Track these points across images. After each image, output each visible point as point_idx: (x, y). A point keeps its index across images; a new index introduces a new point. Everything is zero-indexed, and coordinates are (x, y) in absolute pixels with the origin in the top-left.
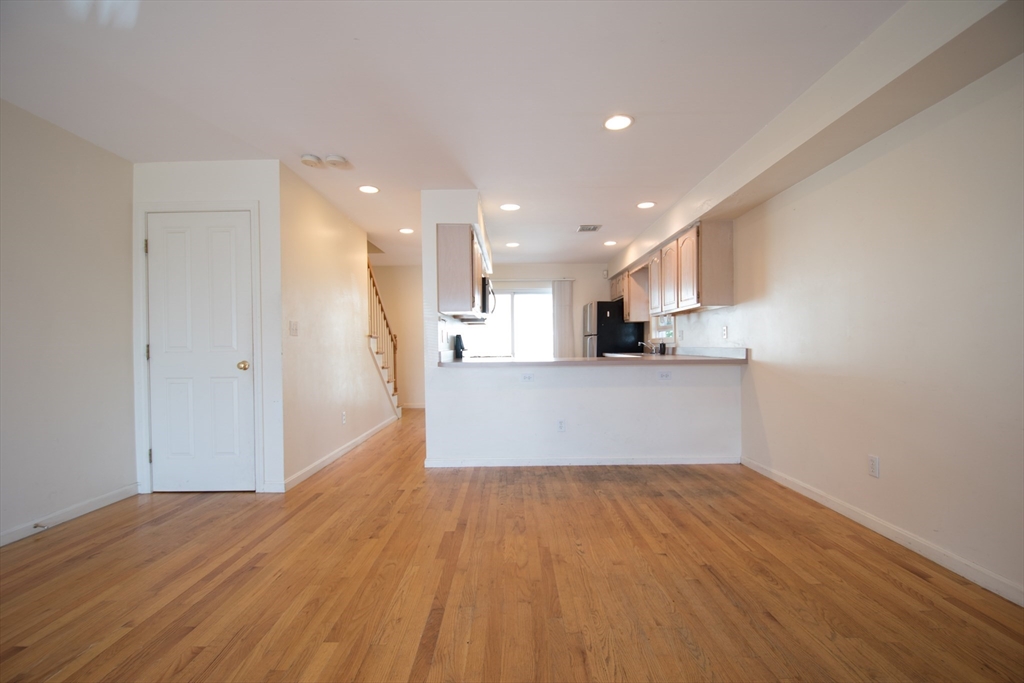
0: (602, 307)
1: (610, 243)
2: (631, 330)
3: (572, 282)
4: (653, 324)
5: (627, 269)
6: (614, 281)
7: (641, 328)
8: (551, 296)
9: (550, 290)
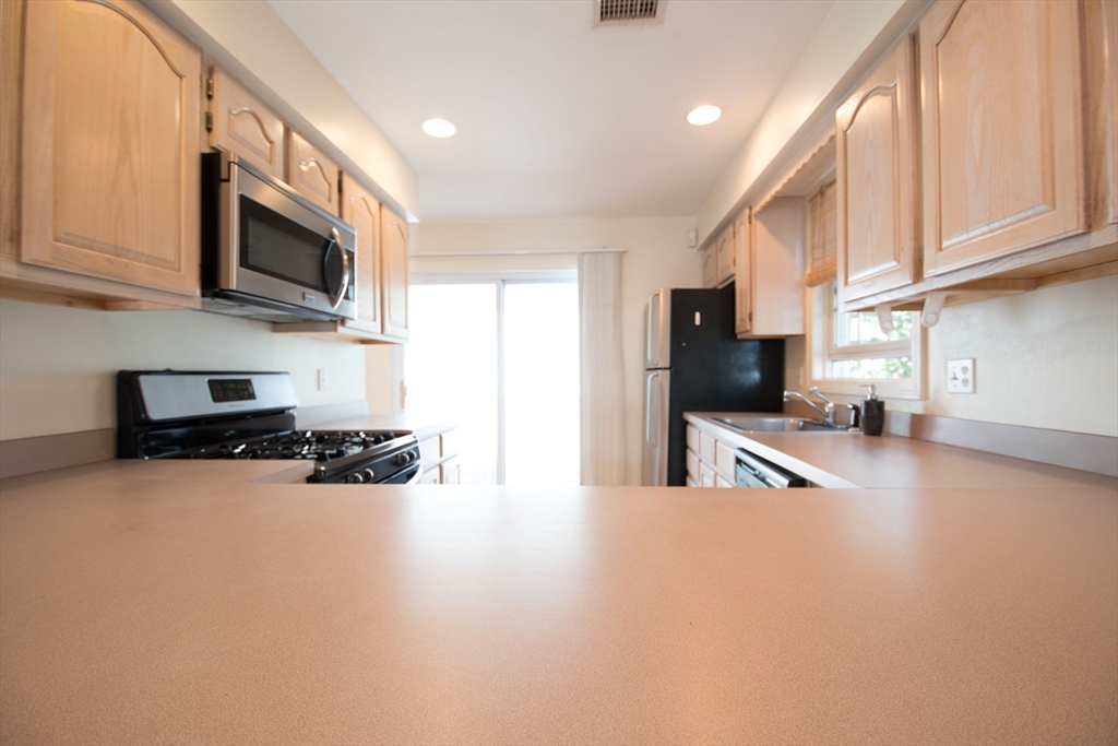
0: (682, 301)
1: (704, 115)
2: (752, 358)
3: (622, 254)
4: (816, 342)
5: (746, 203)
6: (712, 250)
7: (775, 352)
8: (574, 287)
9: (574, 272)
